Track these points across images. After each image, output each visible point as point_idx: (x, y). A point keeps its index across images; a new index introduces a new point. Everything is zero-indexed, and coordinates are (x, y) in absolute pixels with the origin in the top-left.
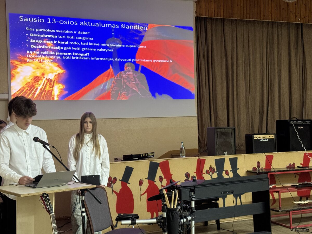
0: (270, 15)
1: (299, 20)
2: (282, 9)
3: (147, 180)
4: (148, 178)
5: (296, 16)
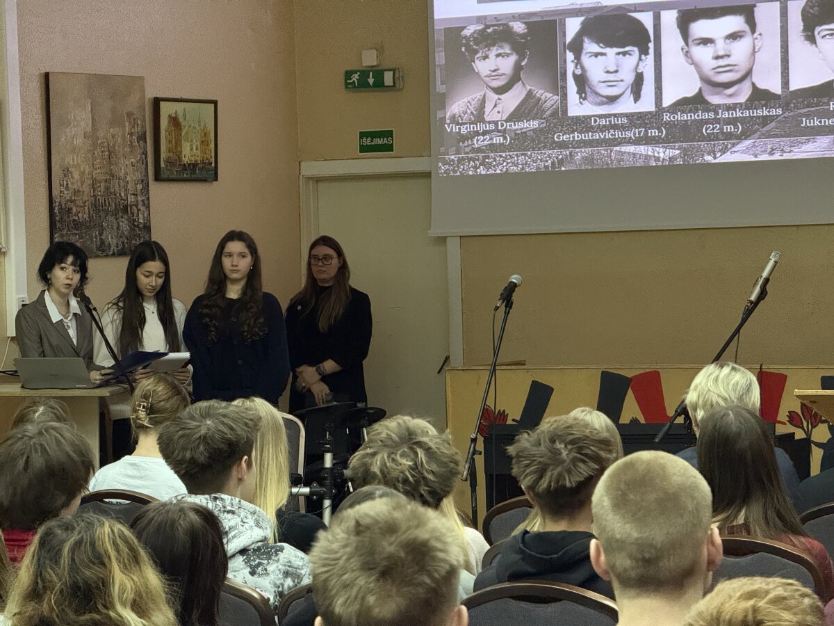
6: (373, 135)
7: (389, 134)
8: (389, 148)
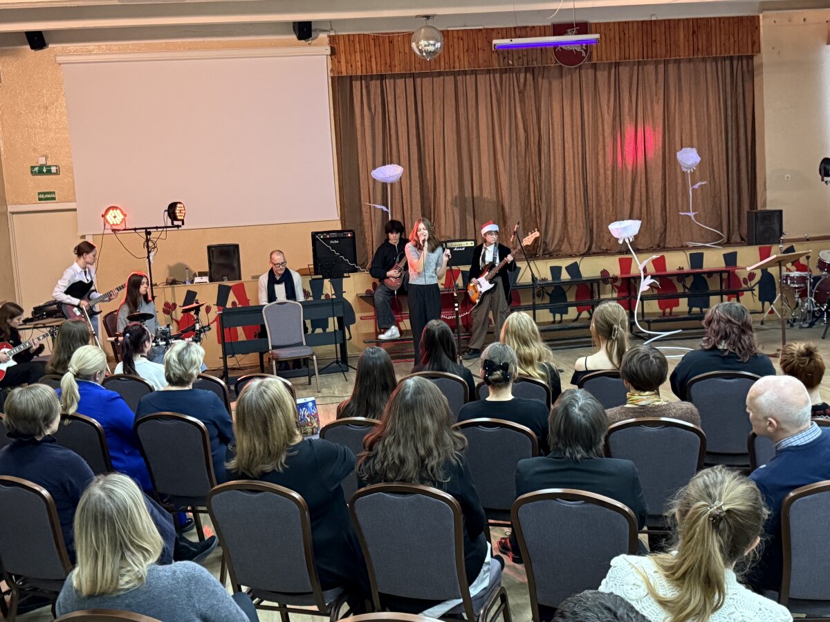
0: (457, 60)
1: (510, 62)
2: (478, 49)
3: (216, 307)
4: (218, 304)
5: (504, 58)
6: (45, 193)
7: (54, 193)
8: (54, 199)
